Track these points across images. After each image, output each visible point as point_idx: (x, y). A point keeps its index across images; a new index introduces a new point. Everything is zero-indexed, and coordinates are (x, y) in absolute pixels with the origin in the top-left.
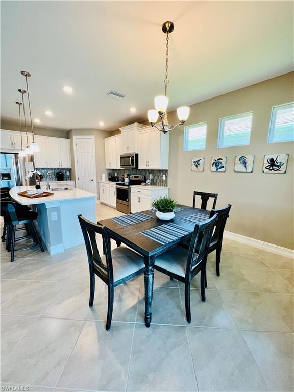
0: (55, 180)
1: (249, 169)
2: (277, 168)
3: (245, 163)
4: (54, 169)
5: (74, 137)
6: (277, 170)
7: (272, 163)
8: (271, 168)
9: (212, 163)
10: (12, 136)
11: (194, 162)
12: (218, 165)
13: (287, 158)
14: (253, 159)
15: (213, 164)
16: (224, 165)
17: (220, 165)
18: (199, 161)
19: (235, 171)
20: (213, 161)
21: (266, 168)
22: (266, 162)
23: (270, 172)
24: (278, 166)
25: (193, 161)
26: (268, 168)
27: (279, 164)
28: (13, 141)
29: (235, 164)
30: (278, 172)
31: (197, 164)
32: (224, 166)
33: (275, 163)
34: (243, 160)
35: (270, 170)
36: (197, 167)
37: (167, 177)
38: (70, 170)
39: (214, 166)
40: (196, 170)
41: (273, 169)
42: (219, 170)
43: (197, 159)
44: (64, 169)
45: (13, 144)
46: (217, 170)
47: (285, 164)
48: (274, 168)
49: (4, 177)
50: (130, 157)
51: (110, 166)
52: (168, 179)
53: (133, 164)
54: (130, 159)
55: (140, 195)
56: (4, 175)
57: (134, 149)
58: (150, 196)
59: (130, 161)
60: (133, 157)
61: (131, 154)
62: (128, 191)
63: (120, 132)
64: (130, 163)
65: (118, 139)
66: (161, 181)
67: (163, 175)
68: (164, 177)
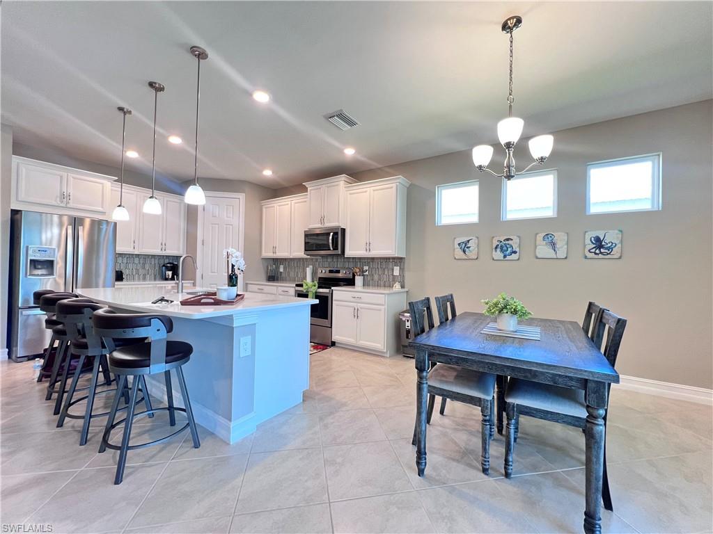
1: (562, 253)
2: (606, 251)
3: (553, 245)
6: (608, 254)
7: (599, 243)
8: (597, 251)
9: (494, 246)
10: (64, 178)
11: (459, 244)
12: (505, 248)
13: (620, 236)
14: (566, 238)
15: (496, 248)
16: (516, 248)
17: (509, 249)
18: (468, 241)
19: (537, 258)
20: (495, 243)
21: (589, 251)
22: (588, 241)
23: (596, 257)
24: (608, 249)
25: (457, 242)
26: (593, 250)
27: (609, 245)
28: (64, 190)
29: (536, 247)
30: (609, 256)
31: (465, 247)
32: (517, 250)
33: (603, 243)
34: (550, 239)
35: (596, 254)
36: (464, 252)
37: (402, 270)
39: (498, 250)
40: (465, 257)
41: (601, 253)
42: (508, 258)
43: (465, 239)
46: (505, 256)
47: (619, 245)
48: (602, 250)
49: (35, 268)
50: (329, 234)
51: (274, 252)
52: (407, 274)
53: (335, 248)
54: (331, 238)
55: (359, 304)
56: (35, 264)
57: (338, 222)
58: (383, 305)
59: (330, 241)
60: (336, 234)
61: (331, 229)
62: (327, 297)
63: (305, 189)
64: (331, 245)
65: (296, 203)
66: (389, 278)
67: (395, 267)
68: (397, 271)
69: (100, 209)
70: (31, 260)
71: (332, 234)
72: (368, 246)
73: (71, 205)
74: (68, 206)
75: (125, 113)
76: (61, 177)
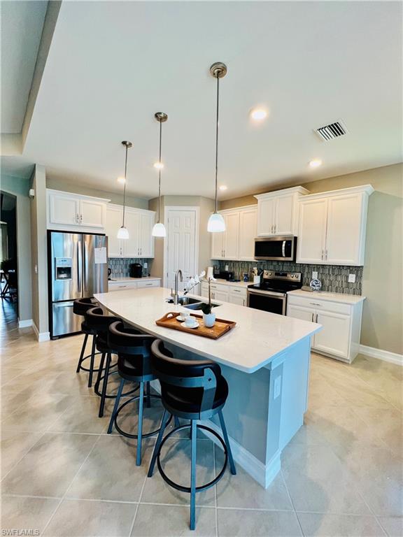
0: (127, 276)
4: (127, 259)
5: (166, 208)
10: (78, 204)
28: (78, 213)
37: (359, 277)
38: (149, 260)
44: (141, 259)
45: (79, 217)
49: (61, 273)
50: (282, 242)
51: (223, 256)
52: (364, 282)
53: (288, 255)
54: (284, 245)
55: (317, 311)
56: (60, 270)
57: (291, 230)
58: (348, 315)
59: (283, 249)
60: (288, 243)
61: (285, 237)
62: (282, 300)
63: (256, 201)
64: (283, 252)
65: (244, 213)
66: (342, 284)
67: (350, 275)
68: (352, 278)
69: (100, 226)
70: (58, 268)
71: (284, 242)
72: (325, 254)
73: (83, 223)
74: (81, 224)
75: (127, 146)
76: (76, 202)
